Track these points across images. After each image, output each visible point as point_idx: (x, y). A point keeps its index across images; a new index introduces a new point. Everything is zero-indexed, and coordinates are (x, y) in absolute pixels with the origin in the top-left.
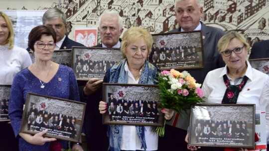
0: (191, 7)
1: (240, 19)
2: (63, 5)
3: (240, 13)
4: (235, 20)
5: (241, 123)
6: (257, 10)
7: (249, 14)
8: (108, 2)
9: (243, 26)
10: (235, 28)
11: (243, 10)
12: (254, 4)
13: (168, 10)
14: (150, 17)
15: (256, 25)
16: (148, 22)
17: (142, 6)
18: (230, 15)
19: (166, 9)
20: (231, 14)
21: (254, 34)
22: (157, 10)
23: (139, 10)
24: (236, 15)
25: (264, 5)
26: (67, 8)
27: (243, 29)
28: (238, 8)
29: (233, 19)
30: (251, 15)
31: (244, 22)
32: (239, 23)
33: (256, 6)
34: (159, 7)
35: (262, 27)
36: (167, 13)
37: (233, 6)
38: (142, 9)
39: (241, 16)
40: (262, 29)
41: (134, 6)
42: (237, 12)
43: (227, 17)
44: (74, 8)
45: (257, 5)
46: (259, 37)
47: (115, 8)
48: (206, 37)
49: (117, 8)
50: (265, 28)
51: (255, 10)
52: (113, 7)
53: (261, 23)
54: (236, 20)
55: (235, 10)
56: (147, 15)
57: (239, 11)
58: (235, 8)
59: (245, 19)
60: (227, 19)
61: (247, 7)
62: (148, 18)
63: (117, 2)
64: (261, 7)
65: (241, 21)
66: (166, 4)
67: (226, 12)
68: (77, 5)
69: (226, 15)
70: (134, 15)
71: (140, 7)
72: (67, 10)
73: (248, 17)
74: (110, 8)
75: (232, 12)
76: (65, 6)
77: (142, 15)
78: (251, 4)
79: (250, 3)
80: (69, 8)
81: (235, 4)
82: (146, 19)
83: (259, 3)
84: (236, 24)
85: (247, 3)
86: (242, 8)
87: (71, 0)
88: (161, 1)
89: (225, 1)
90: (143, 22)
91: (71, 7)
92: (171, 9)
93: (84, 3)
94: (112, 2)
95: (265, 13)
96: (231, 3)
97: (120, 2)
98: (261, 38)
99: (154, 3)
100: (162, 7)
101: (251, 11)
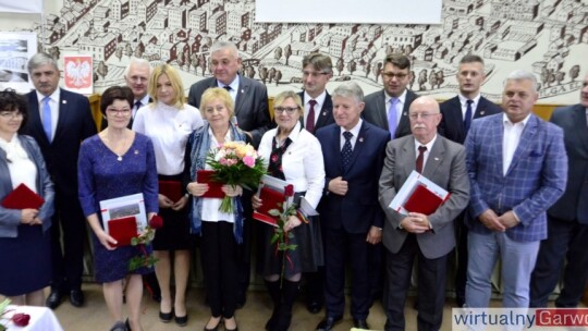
0: (226, 59)
1: (255, 48)
2: (46, 26)
3: (255, 41)
4: (249, 48)
6: (273, 38)
7: (264, 43)
8: (103, 25)
9: (258, 55)
10: (249, 57)
11: (258, 38)
12: (269, 32)
13: (175, 36)
14: (155, 43)
15: (272, 55)
16: (152, 49)
17: (145, 30)
18: (244, 42)
19: (172, 35)
21: (270, 64)
22: (162, 35)
23: (141, 35)
24: (251, 43)
25: (280, 33)
26: (51, 29)
27: (259, 58)
28: (252, 36)
30: (266, 44)
31: (259, 50)
32: (254, 52)
33: (271, 34)
34: (165, 32)
35: (278, 57)
36: (174, 38)
37: (247, 33)
38: (145, 33)
39: (256, 45)
40: (278, 59)
41: (135, 30)
42: (252, 39)
43: (242, 45)
44: (61, 30)
45: (273, 32)
46: (275, 67)
47: (112, 32)
48: (245, 91)
49: (114, 31)
50: (281, 58)
51: (270, 38)
52: (109, 30)
53: (277, 52)
54: (251, 48)
55: (250, 38)
56: (151, 41)
57: (254, 38)
58: (250, 35)
59: (260, 48)
60: (242, 48)
61: (262, 35)
62: (152, 45)
63: (114, 25)
64: (277, 35)
65: (257, 50)
66: (172, 29)
67: (240, 39)
68: (64, 27)
69: (240, 42)
70: (135, 41)
71: (142, 31)
72: (52, 32)
73: (263, 45)
74: (106, 31)
75: (247, 40)
76: (49, 27)
77: (145, 40)
78: (267, 31)
79: (265, 31)
80: (54, 30)
81: (249, 31)
83: (275, 31)
84: (251, 53)
85: (262, 31)
86: (256, 35)
87: (56, 21)
88: (166, 25)
89: (239, 27)
90: (146, 48)
91: (57, 28)
92: (179, 35)
93: (73, 24)
94: (107, 24)
95: (281, 41)
96: (245, 29)
97: (118, 25)
98: (278, 68)
99: (159, 27)
100: (168, 32)
101: (266, 38)
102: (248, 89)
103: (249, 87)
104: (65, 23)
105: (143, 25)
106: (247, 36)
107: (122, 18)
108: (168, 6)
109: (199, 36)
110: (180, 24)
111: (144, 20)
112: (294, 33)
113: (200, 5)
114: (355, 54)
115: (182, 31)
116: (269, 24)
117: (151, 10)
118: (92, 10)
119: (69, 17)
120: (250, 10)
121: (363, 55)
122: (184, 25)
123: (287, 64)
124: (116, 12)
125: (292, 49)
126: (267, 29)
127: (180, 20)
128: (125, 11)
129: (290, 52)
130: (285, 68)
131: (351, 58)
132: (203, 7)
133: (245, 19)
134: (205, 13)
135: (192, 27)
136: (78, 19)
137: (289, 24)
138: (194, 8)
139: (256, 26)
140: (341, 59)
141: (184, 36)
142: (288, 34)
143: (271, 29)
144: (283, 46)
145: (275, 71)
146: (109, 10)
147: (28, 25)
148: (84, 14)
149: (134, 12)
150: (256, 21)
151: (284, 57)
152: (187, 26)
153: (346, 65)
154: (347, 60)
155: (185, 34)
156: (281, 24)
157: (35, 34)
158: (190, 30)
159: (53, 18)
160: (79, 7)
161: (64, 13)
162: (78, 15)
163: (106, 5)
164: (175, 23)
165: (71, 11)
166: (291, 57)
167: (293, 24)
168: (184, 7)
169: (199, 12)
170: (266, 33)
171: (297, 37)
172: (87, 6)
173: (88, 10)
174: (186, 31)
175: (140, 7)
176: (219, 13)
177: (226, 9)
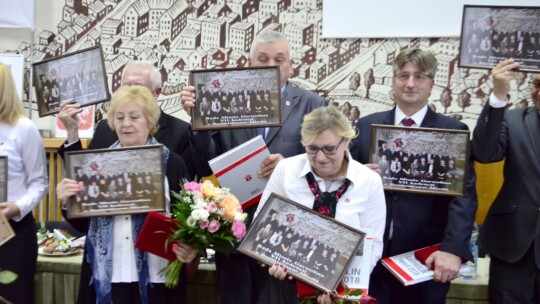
0: (281, 54)
1: (322, 74)
2: (37, 47)
3: (321, 65)
4: (314, 74)
6: (348, 60)
7: (335, 67)
8: (113, 43)
9: (326, 84)
10: (314, 87)
11: (326, 60)
12: (342, 51)
13: (210, 58)
14: (182, 69)
15: (346, 84)
16: (177, 76)
17: (168, 50)
18: (306, 67)
19: (206, 57)
20: (308, 67)
21: (343, 97)
22: (192, 57)
23: (163, 57)
24: (315, 67)
25: (358, 52)
26: (44, 51)
27: (327, 88)
28: (318, 57)
29: (311, 74)
30: (338, 68)
31: (328, 78)
32: (320, 80)
33: (345, 54)
34: (196, 53)
35: (355, 87)
36: (208, 62)
37: (311, 53)
38: (168, 55)
39: (323, 69)
40: (354, 90)
41: (156, 50)
42: (317, 62)
43: (302, 71)
44: (57, 52)
45: (348, 52)
46: (350, 102)
47: (124, 53)
48: (292, 103)
49: (127, 52)
50: (359, 88)
51: (344, 60)
52: (121, 51)
53: (353, 80)
54: (316, 75)
55: (314, 60)
56: (176, 66)
57: (321, 61)
58: (314, 56)
59: (329, 74)
60: (302, 74)
61: (331, 55)
62: (177, 70)
63: (128, 43)
64: (353, 56)
65: (324, 77)
66: (206, 48)
67: (300, 62)
68: (61, 47)
69: (300, 66)
70: (156, 65)
71: (165, 52)
72: (44, 55)
73: (333, 70)
74: (116, 53)
75: (310, 63)
76: (42, 48)
77: (168, 65)
78: (338, 51)
79: (336, 50)
80: (48, 51)
81: (314, 50)
82: (175, 71)
83: (350, 50)
84: (316, 81)
85: (332, 49)
86: (324, 56)
87: (51, 39)
88: (198, 42)
89: (298, 46)
90: (170, 76)
91: (52, 49)
92: (215, 57)
93: (73, 43)
94: (119, 43)
95: (360, 64)
96: (307, 48)
97: (132, 45)
98: (354, 103)
99: (188, 46)
100: (200, 53)
101: (338, 61)
102: (296, 101)
103: (298, 99)
104: (63, 41)
105: (166, 43)
106: (309, 58)
107: (138, 35)
108: (202, 18)
109: (243, 57)
110: (218, 42)
111: (169, 36)
112: (377, 53)
113: (245, 16)
114: (468, 81)
115: (219, 52)
116: (342, 40)
117: (178, 24)
118: (99, 24)
119: (68, 34)
120: (315, 22)
121: (480, 83)
122: (222, 44)
123: (367, 97)
124: (131, 26)
125: (375, 75)
126: (338, 47)
127: (217, 36)
128: (143, 24)
129: (371, 80)
130: (366, 102)
131: (463, 87)
132: (250, 18)
133: (307, 33)
134: (253, 27)
135: (234, 46)
136: (80, 36)
137: (371, 40)
138: (238, 19)
139: (323, 44)
140: (448, 90)
141: (222, 58)
142: (370, 54)
143: (345, 47)
144: (363, 71)
145: (350, 107)
146: (122, 24)
147: (14, 46)
148: (88, 29)
149: (155, 26)
150: (324, 36)
151: (363, 88)
152: (228, 45)
153: (455, 97)
154: (456, 90)
155: (223, 55)
156: (359, 40)
157: (22, 57)
158: (231, 50)
159: (47, 36)
160: (82, 20)
161: (61, 29)
162: (80, 31)
163: (118, 17)
164: (211, 41)
165: (72, 26)
166: (374, 87)
167: (377, 40)
168: (223, 20)
169: (244, 25)
170: (337, 53)
171: (382, 57)
172: (94, 19)
173: (94, 24)
174: (225, 51)
175: (163, 19)
176: (273, 25)
177: (282, 20)
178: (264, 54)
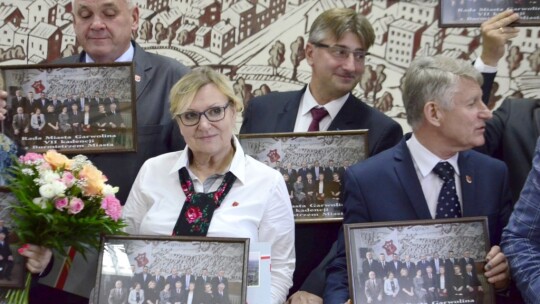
0: (110, 4)
1: (229, 42)
3: (228, 28)
4: (216, 41)
5: (215, 282)
6: (267, 23)
7: (249, 31)
9: (235, 56)
10: (216, 61)
11: (236, 21)
12: (259, 9)
13: (61, 9)
14: (17, 24)
15: (264, 58)
16: (10, 35)
18: (205, 29)
19: (55, 8)
20: (208, 29)
21: (258, 76)
22: (34, 7)
24: (221, 30)
25: (283, 12)
27: (235, 63)
28: (223, 16)
29: (213, 40)
30: (252, 33)
31: (237, 47)
32: (225, 50)
33: (264, 13)
35: (276, 63)
36: (59, 15)
37: (213, 10)
39: (230, 34)
40: (275, 67)
42: (222, 24)
43: (200, 35)
45: (268, 10)
46: (269, 84)
48: (144, 78)
50: (283, 65)
51: (261, 22)
53: (274, 53)
54: (220, 42)
55: (218, 19)
56: (9, 19)
57: (228, 22)
58: (218, 14)
59: (240, 41)
60: (200, 41)
61: (243, 15)
62: (10, 26)
64: (275, 17)
65: (232, 45)
67: (197, 23)
69: (197, 28)
73: (246, 37)
75: (211, 24)
78: (255, 8)
79: (250, 6)
81: (218, 5)
82: (6, 28)
83: (271, 8)
84: (219, 51)
85: (245, 6)
86: (232, 15)
92: (68, 8)
95: (285, 29)
98: (274, 86)
101: (253, 23)
102: (150, 75)
103: (152, 72)
106: (211, 17)
112: (310, 14)
123: (295, 79)
126: (254, 3)
129: (301, 54)
142: (300, 15)
143: (263, 4)
144: (289, 39)
151: (288, 64)
166: (305, 65)
170: (252, 11)
178: (84, 7)
